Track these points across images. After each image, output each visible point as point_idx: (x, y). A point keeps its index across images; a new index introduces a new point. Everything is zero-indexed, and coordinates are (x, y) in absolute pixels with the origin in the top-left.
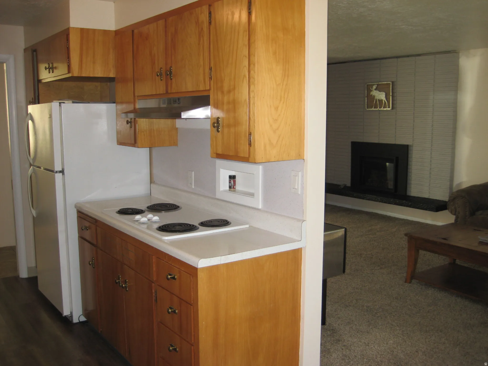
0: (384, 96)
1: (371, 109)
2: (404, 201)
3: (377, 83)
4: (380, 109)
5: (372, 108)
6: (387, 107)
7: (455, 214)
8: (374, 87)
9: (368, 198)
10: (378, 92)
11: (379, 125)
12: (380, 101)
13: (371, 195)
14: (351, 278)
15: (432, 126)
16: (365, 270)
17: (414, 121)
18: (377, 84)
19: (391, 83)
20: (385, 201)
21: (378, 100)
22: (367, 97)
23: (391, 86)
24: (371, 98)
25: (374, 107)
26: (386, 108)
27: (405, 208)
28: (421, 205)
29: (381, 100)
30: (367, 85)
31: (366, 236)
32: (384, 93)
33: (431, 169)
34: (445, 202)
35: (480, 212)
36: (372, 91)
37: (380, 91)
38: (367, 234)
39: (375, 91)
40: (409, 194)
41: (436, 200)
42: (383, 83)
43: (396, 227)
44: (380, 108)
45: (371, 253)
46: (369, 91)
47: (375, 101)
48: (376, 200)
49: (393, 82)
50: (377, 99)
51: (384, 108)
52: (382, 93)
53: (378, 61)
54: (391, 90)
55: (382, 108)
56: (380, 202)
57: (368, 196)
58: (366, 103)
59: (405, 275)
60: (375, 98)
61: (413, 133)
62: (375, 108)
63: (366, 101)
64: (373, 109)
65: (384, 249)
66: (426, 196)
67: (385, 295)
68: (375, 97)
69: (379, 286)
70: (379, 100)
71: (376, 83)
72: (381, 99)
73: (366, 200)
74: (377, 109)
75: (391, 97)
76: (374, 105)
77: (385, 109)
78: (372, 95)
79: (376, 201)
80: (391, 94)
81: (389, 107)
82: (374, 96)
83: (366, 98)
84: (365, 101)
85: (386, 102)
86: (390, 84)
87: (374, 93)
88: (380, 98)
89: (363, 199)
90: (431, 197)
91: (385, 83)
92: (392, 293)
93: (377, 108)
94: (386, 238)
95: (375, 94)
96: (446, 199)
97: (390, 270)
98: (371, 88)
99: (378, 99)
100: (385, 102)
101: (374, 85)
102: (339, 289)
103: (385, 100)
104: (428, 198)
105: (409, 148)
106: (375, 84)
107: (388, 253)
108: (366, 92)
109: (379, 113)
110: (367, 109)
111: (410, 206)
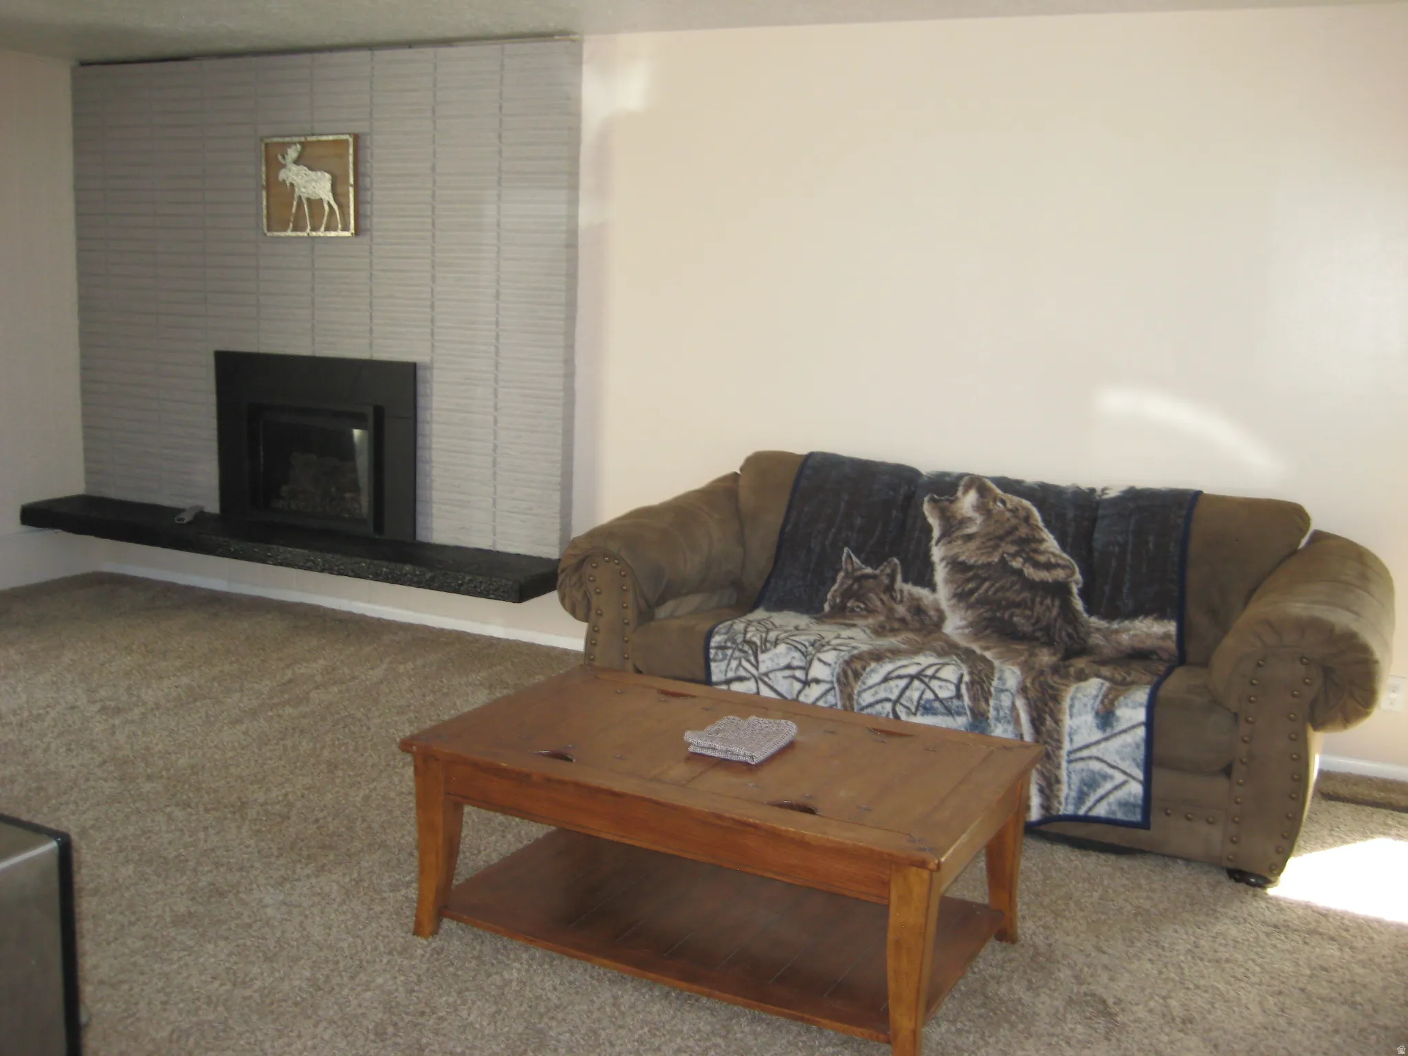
0: (328, 185)
1: (282, 234)
2: (408, 568)
3: (303, 139)
4: (314, 234)
5: (285, 230)
6: (340, 226)
7: (585, 619)
8: (292, 153)
9: (279, 557)
10: (303, 169)
11: (313, 289)
12: (316, 204)
13: (290, 549)
14: (191, 943)
15: (497, 295)
16: (254, 886)
17: (433, 278)
18: (301, 143)
19: (351, 140)
20: (342, 567)
21: (305, 201)
22: (268, 188)
23: (351, 151)
24: (280, 194)
25: (291, 225)
26: (335, 229)
27: (413, 590)
28: (468, 578)
29: (315, 200)
30: (267, 145)
31: (270, 713)
32: (328, 176)
33: (495, 448)
34: (548, 561)
35: (669, 606)
36: (284, 166)
37: (311, 169)
38: (276, 700)
39: (294, 168)
40: (422, 536)
41: (518, 555)
42: (324, 138)
43: (382, 661)
44: (313, 229)
45: (286, 795)
46: (273, 164)
47: (295, 203)
48: (309, 564)
49: (356, 137)
50: (304, 197)
51: (327, 229)
52: (319, 173)
53: (305, 59)
54: (351, 166)
55: (323, 229)
56: (322, 571)
57: (281, 551)
58: (265, 212)
59: (413, 893)
60: (296, 196)
61: (432, 321)
62: (295, 229)
63: (264, 203)
64: (289, 233)
65: (336, 767)
66: (484, 543)
67: (332, 1022)
68: (296, 189)
69: (308, 974)
70: (308, 200)
71: (295, 139)
72: (318, 197)
73: (275, 564)
74: (305, 234)
75: (351, 190)
76: (292, 219)
77: (333, 234)
78: (284, 180)
79: (310, 569)
80: (352, 181)
81: (345, 228)
82: (292, 185)
83: (264, 193)
84: (262, 203)
85: (335, 207)
86: (347, 141)
87: (291, 174)
88: (315, 192)
89: (263, 560)
90: (501, 547)
91: (331, 138)
92: (360, 1006)
93: (303, 229)
94: (347, 714)
95: (295, 178)
96: (550, 550)
97: (355, 875)
98: (280, 157)
99: (306, 196)
100: (329, 204)
101: (289, 144)
102: (129, 1021)
103: (333, 203)
104: (492, 548)
105: (420, 373)
106: (295, 143)
107: (352, 785)
108: (264, 169)
109: (313, 249)
110: (269, 234)
111: (429, 585)
